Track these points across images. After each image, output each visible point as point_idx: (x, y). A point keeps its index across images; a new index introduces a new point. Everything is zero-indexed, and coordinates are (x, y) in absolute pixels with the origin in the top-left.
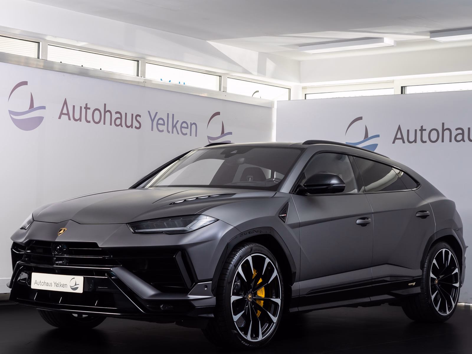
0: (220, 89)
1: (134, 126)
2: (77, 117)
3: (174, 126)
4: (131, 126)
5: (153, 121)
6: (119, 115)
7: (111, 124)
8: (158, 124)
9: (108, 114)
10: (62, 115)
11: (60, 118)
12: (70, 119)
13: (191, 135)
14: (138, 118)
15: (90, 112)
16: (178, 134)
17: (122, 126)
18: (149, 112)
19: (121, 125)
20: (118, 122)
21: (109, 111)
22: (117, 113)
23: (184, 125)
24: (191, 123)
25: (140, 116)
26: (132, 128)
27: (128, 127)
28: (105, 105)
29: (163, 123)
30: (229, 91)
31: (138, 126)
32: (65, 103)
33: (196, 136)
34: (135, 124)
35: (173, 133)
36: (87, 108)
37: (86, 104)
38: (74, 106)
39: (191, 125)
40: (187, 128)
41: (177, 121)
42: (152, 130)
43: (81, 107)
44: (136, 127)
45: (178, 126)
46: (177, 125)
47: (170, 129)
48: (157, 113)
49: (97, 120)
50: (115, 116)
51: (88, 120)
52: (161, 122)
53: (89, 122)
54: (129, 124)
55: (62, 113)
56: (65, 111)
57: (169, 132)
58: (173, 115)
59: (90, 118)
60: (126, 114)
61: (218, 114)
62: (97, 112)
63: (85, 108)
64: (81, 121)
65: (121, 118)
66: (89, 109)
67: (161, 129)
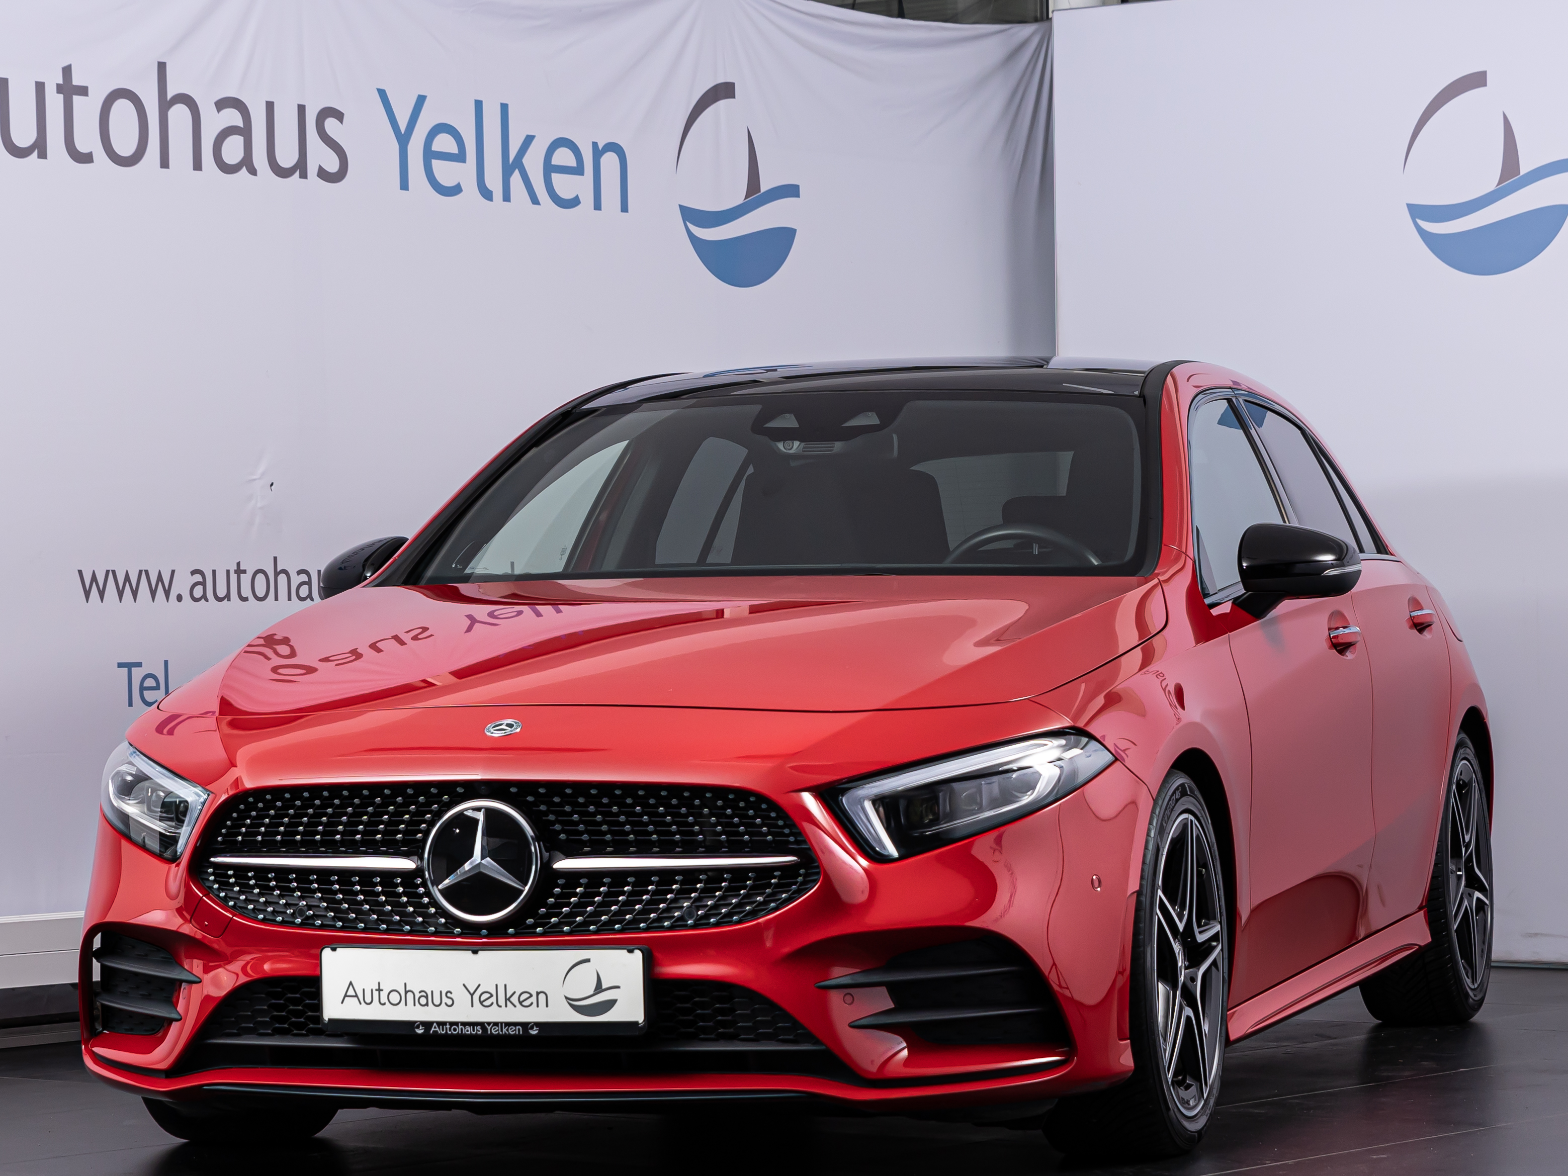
1: (312, 170)
3: (513, 165)
4: (300, 168)
5: (403, 139)
6: (233, 117)
7: (197, 166)
8: (429, 155)
13: (597, 206)
14: (331, 125)
15: (86, 110)
16: (535, 201)
17: (253, 172)
18: (382, 94)
19: (247, 163)
20: (233, 150)
21: (183, 98)
22: (223, 104)
23: (563, 157)
24: (595, 144)
25: (339, 116)
26: (303, 175)
27: (282, 173)
28: (162, 66)
29: (453, 149)
31: (333, 165)
33: (624, 208)
34: (320, 156)
35: (507, 198)
36: (70, 88)
38: (4, 83)
39: (597, 152)
40: (579, 170)
42: (404, 186)
43: (41, 86)
44: (323, 175)
45: (534, 163)
46: (527, 160)
47: (494, 179)
51: (82, 147)
53: (86, 158)
57: (487, 194)
58: (504, 108)
60: (269, 107)
61: (725, 91)
63: (60, 89)
64: (43, 155)
65: (245, 131)
66: (83, 91)
67: (446, 181)
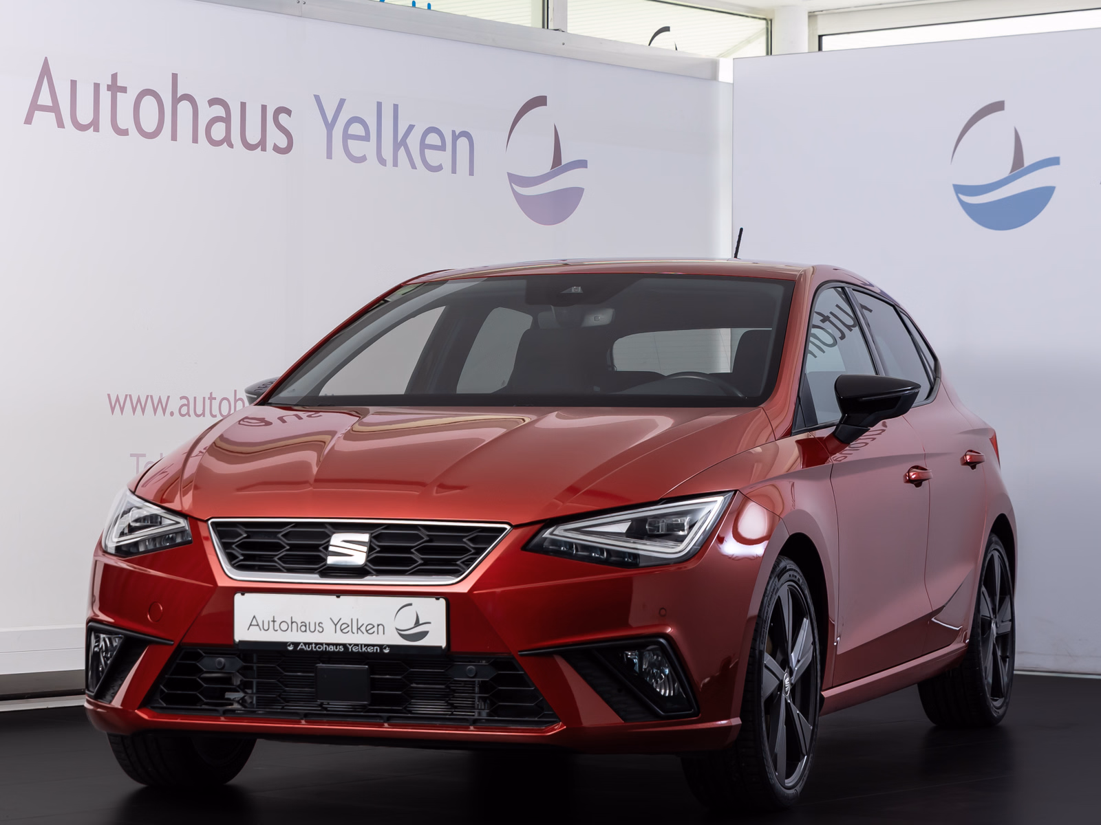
0: (545, 24)
1: (270, 146)
2: (85, 117)
3: (400, 143)
4: (262, 144)
5: (330, 127)
6: (219, 111)
7: (195, 140)
8: (346, 136)
9: (184, 107)
10: (37, 113)
11: (28, 121)
12: (61, 124)
13: (454, 171)
14: (283, 118)
15: (125, 102)
16: (414, 167)
17: (231, 146)
18: (317, 98)
19: (227, 140)
20: (218, 131)
21: (187, 97)
22: (213, 102)
23: (433, 139)
24: (454, 132)
25: (288, 112)
26: (264, 149)
27: (250, 147)
28: (175, 76)
29: (362, 133)
30: (573, 27)
31: (283, 143)
32: (46, 71)
33: (471, 173)
34: (275, 137)
35: (395, 164)
36: (115, 88)
37: (114, 77)
38: (74, 83)
39: (455, 137)
40: (442, 148)
41: (410, 125)
42: (329, 156)
43: (97, 86)
44: (277, 149)
45: (414, 142)
46: (408, 141)
47: (387, 152)
48: (342, 102)
49: (149, 126)
50: (206, 113)
51: (122, 125)
52: (356, 129)
53: (124, 133)
54: (253, 136)
55: (34, 106)
56: (45, 99)
57: (382, 162)
58: (396, 107)
59: (125, 121)
60: (243, 105)
61: (540, 101)
62: (149, 103)
63: (109, 88)
64: (97, 130)
65: (227, 120)
66: (124, 90)
67: (357, 153)
